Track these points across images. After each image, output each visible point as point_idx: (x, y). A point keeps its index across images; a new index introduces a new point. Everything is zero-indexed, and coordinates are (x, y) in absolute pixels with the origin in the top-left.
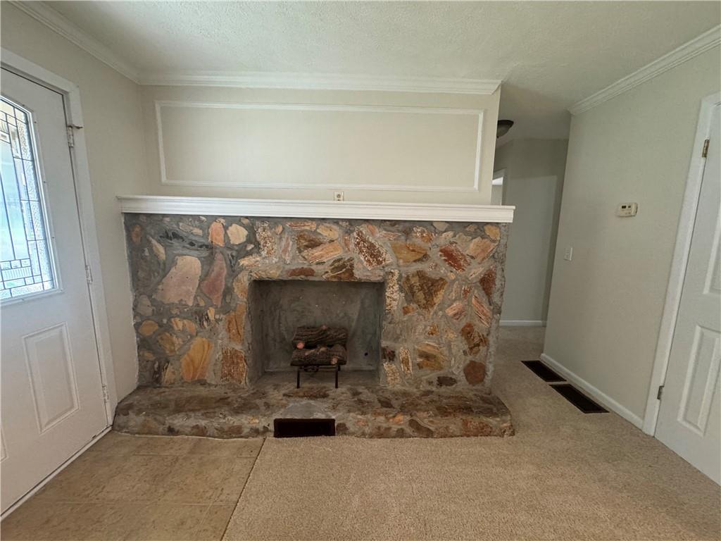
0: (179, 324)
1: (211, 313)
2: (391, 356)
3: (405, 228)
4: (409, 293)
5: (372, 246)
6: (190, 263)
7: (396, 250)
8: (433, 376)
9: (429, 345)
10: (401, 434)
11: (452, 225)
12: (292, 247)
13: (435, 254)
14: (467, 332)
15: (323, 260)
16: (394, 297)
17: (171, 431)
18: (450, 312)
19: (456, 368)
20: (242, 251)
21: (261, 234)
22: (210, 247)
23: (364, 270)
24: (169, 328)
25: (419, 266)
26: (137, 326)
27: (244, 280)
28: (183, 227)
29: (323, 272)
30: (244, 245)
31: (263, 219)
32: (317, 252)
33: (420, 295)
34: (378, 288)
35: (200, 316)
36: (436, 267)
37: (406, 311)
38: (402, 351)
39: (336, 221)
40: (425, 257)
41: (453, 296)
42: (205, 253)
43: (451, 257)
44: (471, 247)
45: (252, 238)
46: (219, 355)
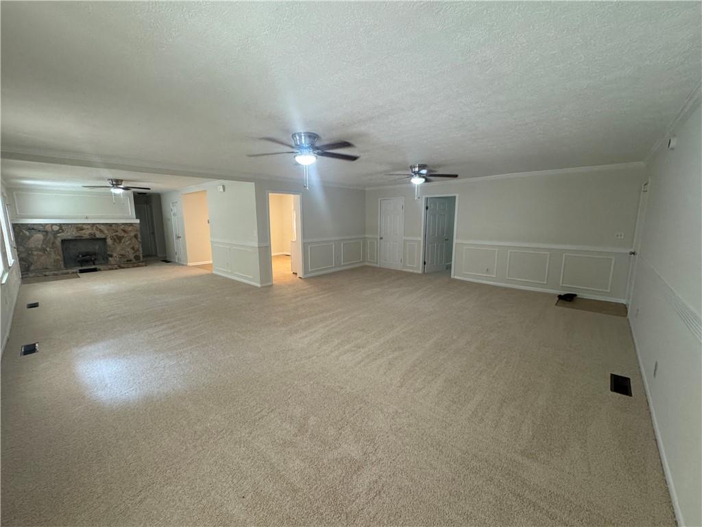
0: (35, 253)
1: (48, 249)
2: (111, 256)
3: (111, 225)
4: (115, 240)
5: (100, 230)
6: (40, 236)
7: (108, 230)
8: (125, 260)
9: (123, 252)
10: (116, 269)
11: (123, 224)
12: (75, 230)
13: (119, 230)
14: (133, 248)
15: (86, 234)
16: (109, 241)
17: (45, 276)
18: (127, 244)
19: (132, 257)
20: (58, 232)
21: (63, 228)
22: (47, 232)
23: (99, 235)
24: (32, 254)
25: (115, 234)
26: (18, 255)
27: (59, 240)
28: (35, 227)
29: (86, 236)
30: (58, 231)
31: (64, 224)
32: (83, 232)
33: (118, 241)
34: (104, 239)
35: (44, 250)
36: (120, 234)
37: (114, 244)
38: (115, 255)
39: (89, 224)
40: (117, 231)
41: (127, 239)
42: (44, 233)
43: (124, 231)
44: (130, 228)
45: (61, 228)
46: (52, 260)
